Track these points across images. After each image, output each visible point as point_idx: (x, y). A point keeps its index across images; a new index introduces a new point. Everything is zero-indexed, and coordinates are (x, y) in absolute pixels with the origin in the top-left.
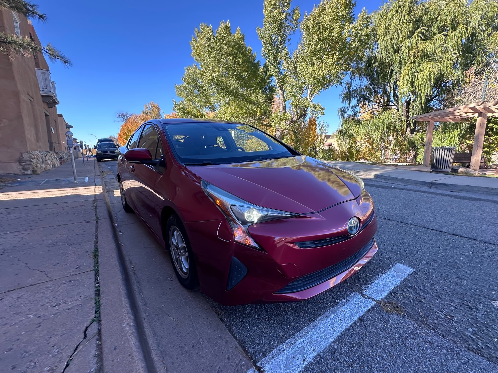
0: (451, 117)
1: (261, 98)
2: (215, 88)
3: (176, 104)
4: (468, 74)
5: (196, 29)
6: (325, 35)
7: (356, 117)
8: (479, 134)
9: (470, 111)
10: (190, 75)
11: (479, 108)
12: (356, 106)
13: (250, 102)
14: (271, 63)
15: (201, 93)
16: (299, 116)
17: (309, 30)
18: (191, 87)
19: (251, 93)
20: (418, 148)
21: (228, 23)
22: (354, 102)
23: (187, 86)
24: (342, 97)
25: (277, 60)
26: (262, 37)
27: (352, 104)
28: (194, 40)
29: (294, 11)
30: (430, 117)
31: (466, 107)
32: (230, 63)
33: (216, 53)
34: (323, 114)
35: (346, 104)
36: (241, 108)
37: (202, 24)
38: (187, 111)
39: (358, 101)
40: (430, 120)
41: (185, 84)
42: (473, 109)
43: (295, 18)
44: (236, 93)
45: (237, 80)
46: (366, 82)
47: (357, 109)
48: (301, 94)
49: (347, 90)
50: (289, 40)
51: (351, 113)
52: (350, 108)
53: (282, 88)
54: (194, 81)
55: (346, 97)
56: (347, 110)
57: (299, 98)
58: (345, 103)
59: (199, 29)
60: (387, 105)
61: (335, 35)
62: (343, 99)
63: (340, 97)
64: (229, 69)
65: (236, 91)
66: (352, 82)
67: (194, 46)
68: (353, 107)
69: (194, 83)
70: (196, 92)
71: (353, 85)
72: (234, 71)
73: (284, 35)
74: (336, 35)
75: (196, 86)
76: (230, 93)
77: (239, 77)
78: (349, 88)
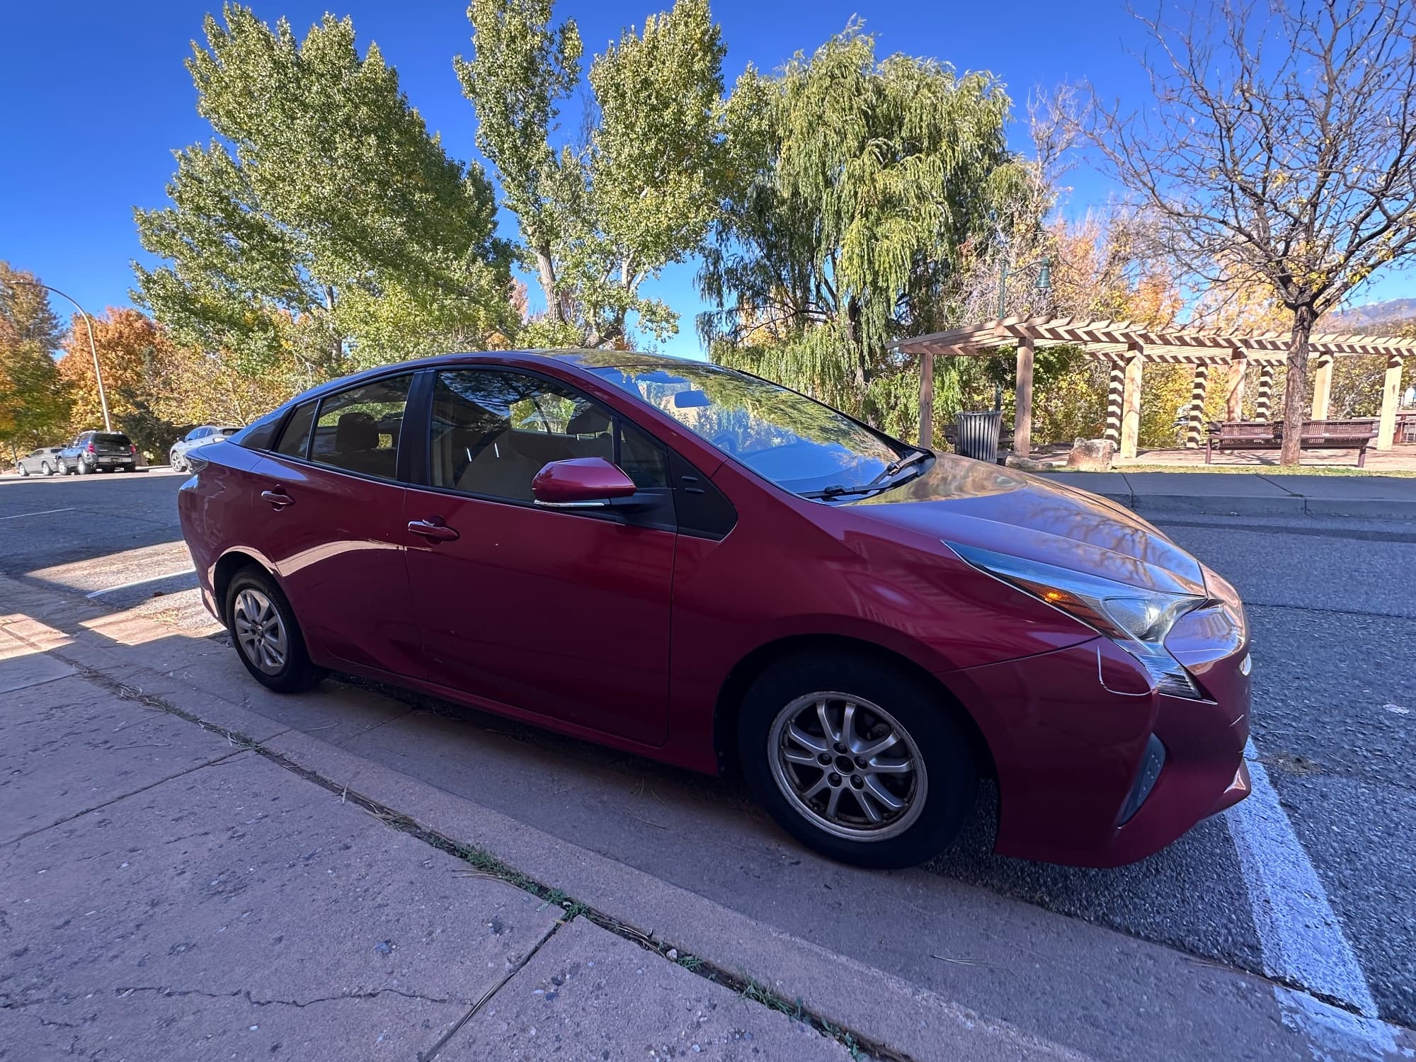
0: (961, 345)
1: (485, 278)
2: (324, 233)
3: (149, 280)
4: (965, 252)
5: (209, 20)
6: (668, 115)
7: (739, 339)
8: (1024, 383)
9: (1008, 333)
10: (200, 181)
11: (1021, 328)
12: (738, 310)
13: (451, 287)
14: (510, 175)
15: (252, 248)
16: (603, 335)
17: (623, 95)
18: (212, 223)
19: (446, 259)
20: (883, 415)
21: (347, 24)
22: (731, 300)
23: (192, 219)
24: (702, 286)
25: (529, 166)
26: (473, 91)
27: (727, 307)
28: (204, 60)
29: (562, 32)
30: (925, 344)
31: (999, 324)
32: (369, 155)
33: (312, 118)
34: (677, 332)
35: (710, 305)
36: (423, 304)
37: (230, 4)
38: (198, 306)
39: (741, 297)
40: (925, 351)
41: (185, 213)
42: (1011, 328)
43: (567, 52)
44: (401, 254)
45: (398, 215)
46: (754, 252)
47: (741, 319)
48: (608, 272)
49: (711, 268)
50: (555, 113)
51: (726, 328)
52: (724, 316)
53: (545, 250)
54: (221, 200)
55: (710, 288)
56: (716, 321)
57: (602, 281)
58: (708, 300)
59: (221, 22)
60: (804, 311)
61: (690, 120)
62: (703, 290)
63: (696, 285)
64: (367, 174)
65: (401, 251)
66: (724, 249)
67: (207, 81)
68: (730, 312)
69: (222, 210)
70: (233, 242)
71: (725, 255)
72: (383, 184)
73: (541, 98)
74: (693, 122)
75: (233, 221)
76: (375, 255)
77: (403, 204)
78: (715, 264)
